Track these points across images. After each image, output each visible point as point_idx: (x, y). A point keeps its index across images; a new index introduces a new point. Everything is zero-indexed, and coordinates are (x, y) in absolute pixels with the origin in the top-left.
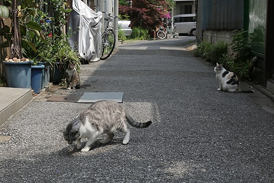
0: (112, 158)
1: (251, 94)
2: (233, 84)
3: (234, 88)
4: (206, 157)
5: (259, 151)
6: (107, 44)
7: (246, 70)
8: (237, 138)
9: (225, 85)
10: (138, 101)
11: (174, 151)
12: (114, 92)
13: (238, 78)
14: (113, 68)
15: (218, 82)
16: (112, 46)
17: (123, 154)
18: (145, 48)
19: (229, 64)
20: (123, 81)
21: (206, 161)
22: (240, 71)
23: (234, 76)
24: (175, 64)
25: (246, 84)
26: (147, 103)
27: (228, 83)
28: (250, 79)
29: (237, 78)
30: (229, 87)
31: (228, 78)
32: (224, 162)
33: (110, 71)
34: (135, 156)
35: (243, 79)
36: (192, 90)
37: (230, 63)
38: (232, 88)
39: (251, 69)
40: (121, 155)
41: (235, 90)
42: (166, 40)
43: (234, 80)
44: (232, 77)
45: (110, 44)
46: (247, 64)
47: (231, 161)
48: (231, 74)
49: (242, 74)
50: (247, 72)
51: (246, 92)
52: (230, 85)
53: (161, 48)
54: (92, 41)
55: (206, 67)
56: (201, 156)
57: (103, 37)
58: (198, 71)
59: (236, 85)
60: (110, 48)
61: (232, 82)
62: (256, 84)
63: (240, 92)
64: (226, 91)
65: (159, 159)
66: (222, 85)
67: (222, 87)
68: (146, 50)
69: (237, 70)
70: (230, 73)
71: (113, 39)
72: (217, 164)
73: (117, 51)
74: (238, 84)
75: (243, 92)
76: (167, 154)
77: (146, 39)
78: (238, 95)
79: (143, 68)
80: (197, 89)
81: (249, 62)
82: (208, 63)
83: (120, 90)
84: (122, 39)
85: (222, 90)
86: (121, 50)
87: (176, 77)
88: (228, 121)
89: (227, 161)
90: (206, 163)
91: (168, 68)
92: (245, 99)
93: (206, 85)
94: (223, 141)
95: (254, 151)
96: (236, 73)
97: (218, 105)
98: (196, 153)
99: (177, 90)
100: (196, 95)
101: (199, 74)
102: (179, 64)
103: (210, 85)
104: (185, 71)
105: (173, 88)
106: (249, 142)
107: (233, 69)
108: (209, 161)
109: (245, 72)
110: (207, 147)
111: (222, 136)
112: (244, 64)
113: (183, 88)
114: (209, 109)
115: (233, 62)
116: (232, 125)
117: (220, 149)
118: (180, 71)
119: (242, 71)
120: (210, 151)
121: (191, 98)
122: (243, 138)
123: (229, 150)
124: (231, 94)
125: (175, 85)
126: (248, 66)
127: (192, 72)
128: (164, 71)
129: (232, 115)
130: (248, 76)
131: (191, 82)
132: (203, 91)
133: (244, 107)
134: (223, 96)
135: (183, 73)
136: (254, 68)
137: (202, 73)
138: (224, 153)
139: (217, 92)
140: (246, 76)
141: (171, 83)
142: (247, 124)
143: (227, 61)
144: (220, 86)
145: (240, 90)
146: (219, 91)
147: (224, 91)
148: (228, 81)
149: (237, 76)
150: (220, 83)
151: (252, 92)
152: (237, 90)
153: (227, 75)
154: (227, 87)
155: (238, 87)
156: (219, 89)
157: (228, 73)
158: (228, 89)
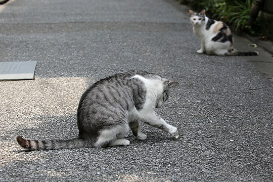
0: (12, 176)
1: (253, 58)
2: (223, 41)
3: (224, 48)
4: (174, 165)
5: (262, 153)
7: (246, 17)
8: (225, 131)
9: (210, 44)
10: (61, 76)
11: (120, 157)
12: (20, 61)
14: (19, 20)
17: (33, 167)
19: (217, 8)
20: (35, 42)
21: (174, 173)
22: (235, 19)
23: (224, 28)
24: (127, 11)
25: (246, 40)
26: (77, 78)
27: (215, 39)
28: (253, 32)
30: (215, 47)
31: (214, 32)
32: (202, 173)
33: (14, 24)
34: (52, 170)
35: (242, 32)
36: (155, 54)
37: (219, 6)
39: (254, 15)
40: (29, 169)
41: (226, 51)
43: (225, 35)
44: (221, 30)
46: (247, 6)
47: (215, 169)
48: (218, 25)
49: (238, 24)
50: (247, 20)
51: (246, 54)
52: (218, 44)
55: (180, 15)
56: (165, 164)
58: (166, 20)
59: (228, 43)
61: (222, 38)
62: (263, 40)
63: (235, 55)
65: (94, 173)
66: (204, 43)
67: (204, 48)
69: (231, 17)
70: (217, 23)
72: (191, 176)
74: (231, 41)
75: (239, 54)
76: (108, 163)
78: (232, 60)
79: (73, 19)
80: (164, 51)
81: (251, 3)
82: (184, 7)
83: (30, 57)
85: (205, 53)
87: (128, 33)
88: (213, 104)
89: (209, 171)
90: (173, 176)
91: (115, 16)
92: (242, 66)
93: (179, 45)
94: (203, 138)
95: (253, 152)
96: (228, 23)
97: (197, 78)
98: (157, 160)
99: (129, 54)
100: (160, 62)
101: (168, 26)
102: (135, 10)
103: (186, 44)
104: (144, 21)
105: (123, 52)
106: (246, 138)
107: (225, 16)
108: (178, 172)
109: (245, 21)
110: (175, 149)
111: (202, 129)
112: (242, 6)
113: (139, 50)
114: (182, 86)
115: (224, 3)
116: (220, 109)
117: (197, 151)
118: (136, 23)
119: (239, 18)
120: (181, 154)
121: (152, 67)
122: (236, 132)
123: (213, 153)
124: (220, 58)
125: (126, 46)
126: (249, 10)
127: (156, 23)
128: (108, 22)
129: (220, 94)
130: (250, 27)
131: (153, 40)
132: (173, 55)
133: (240, 80)
134: (206, 63)
135: (140, 26)
136: (260, 13)
137: (173, 24)
138: (204, 158)
139: (197, 56)
140: (246, 27)
141: (119, 43)
142: (244, 109)
143: (214, 3)
144: (202, 46)
145: (235, 51)
146: (199, 54)
147: (208, 53)
148: (214, 35)
149: (230, 28)
150: (202, 40)
151: (255, 54)
152: (230, 51)
153: (213, 26)
154: (212, 47)
155: (231, 46)
156: (200, 51)
157: (213, 23)
158: (215, 50)
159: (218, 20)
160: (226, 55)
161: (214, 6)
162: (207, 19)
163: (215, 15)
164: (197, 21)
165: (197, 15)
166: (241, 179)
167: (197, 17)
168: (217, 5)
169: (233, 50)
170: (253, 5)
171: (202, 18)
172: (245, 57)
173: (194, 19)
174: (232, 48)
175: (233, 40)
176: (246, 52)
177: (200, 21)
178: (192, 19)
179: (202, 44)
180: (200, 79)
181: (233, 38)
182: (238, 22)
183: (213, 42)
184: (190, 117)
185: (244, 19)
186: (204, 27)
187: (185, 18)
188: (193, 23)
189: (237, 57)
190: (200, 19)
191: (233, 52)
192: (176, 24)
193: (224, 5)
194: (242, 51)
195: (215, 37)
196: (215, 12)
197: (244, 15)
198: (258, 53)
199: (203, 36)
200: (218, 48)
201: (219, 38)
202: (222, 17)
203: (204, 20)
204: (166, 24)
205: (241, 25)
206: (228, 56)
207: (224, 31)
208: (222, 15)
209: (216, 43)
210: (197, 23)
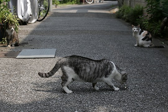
0: (45, 105)
1: (162, 49)
2: (147, 40)
3: (148, 44)
4: (124, 102)
6: (42, 8)
7: (159, 29)
8: (150, 85)
9: (141, 42)
11: (97, 97)
12: (48, 48)
13: (152, 36)
14: (48, 29)
15: (136, 39)
16: (47, 9)
17: (54, 101)
18: (75, 11)
19: (144, 24)
20: (56, 39)
22: (153, 30)
23: (148, 34)
24: (100, 25)
25: (158, 40)
27: (143, 39)
28: (162, 36)
29: (150, 36)
30: (144, 43)
31: (143, 36)
32: (138, 106)
33: (45, 31)
34: (64, 103)
35: (156, 36)
36: (113, 46)
37: (145, 23)
38: (147, 44)
39: (162, 28)
40: (53, 102)
41: (149, 45)
42: (93, 4)
43: (148, 37)
44: (146, 35)
45: (46, 7)
46: (159, 24)
47: (145, 105)
48: (145, 32)
49: (155, 32)
50: (159, 30)
51: (159, 47)
52: (145, 42)
53: (89, 11)
54: (29, 5)
55: (126, 27)
56: (120, 101)
57: (39, 2)
59: (150, 41)
60: (45, 12)
61: (147, 39)
62: (167, 40)
63: (153, 47)
64: (142, 46)
65: (84, 105)
66: (138, 41)
67: (138, 44)
68: (77, 13)
69: (151, 29)
71: (48, 4)
72: (133, 108)
73: (52, 13)
74: (151, 40)
75: (155, 47)
76: (91, 100)
77: (77, 4)
78: (152, 50)
79: (73, 28)
80: (118, 45)
81: (161, 22)
82: (128, 23)
83: (53, 47)
84: (56, 4)
85: (138, 46)
86: (55, 13)
87: (101, 36)
88: (143, 72)
89: (142, 105)
90: (124, 107)
91: (94, 27)
92: (157, 53)
93: (125, 42)
94: (138, 88)
95: (164, 96)
96: (150, 32)
97: (135, 58)
98: (116, 99)
99: (101, 46)
100: (116, 50)
101: (120, 33)
102: (104, 24)
103: (129, 42)
104: (108, 30)
105: (98, 45)
106: (160, 89)
107: (148, 28)
108: (127, 105)
109: (158, 31)
110: (125, 94)
111: (138, 84)
112: (156, 24)
113: (106, 44)
114: (127, 62)
115: (148, 22)
116: (146, 74)
117: (136, 95)
118: (104, 31)
119: (155, 29)
120: (127, 97)
121: (113, 53)
122: (155, 86)
123: (143, 96)
124: (146, 49)
125: (99, 42)
126: (160, 26)
127: (114, 31)
128: (91, 30)
129: (146, 67)
130: (160, 34)
131: (113, 39)
132: (123, 47)
133: (156, 60)
134: (139, 51)
135: (106, 32)
136: (165, 27)
137: (123, 32)
138: (139, 99)
139: (134, 48)
140: (159, 34)
141: (96, 40)
142: (158, 74)
143: (143, 22)
144: (137, 42)
145: (153, 45)
146: (136, 46)
147: (140, 46)
148: (143, 37)
149: (151, 34)
150: (137, 40)
151: (163, 47)
152: (150, 45)
153: (142, 33)
154: (142, 43)
155: (151, 43)
156: (136, 45)
157: (143, 31)
158: (143, 45)
159: (145, 30)
160: (149, 47)
161: (142, 23)
162: (140, 29)
163: (143, 28)
164: (136, 30)
165: (136, 27)
166: (158, 110)
167: (136, 28)
168: (144, 23)
169: (152, 45)
170: (162, 23)
171: (138, 29)
172: (158, 49)
173: (134, 29)
174: (152, 44)
175: (152, 40)
176: (159, 46)
177: (137, 30)
178: (133, 29)
179: (137, 41)
180: (136, 59)
181: (152, 39)
182: (155, 31)
183: (142, 41)
184: (132, 78)
185: (158, 30)
186: (139, 33)
187: (128, 29)
188: (134, 31)
189: (154, 48)
190: (137, 29)
191: (152, 46)
192: (124, 31)
193: (147, 23)
194: (156, 45)
195: (143, 38)
196: (143, 26)
197: (158, 28)
198: (164, 46)
199: (138, 38)
200: (144, 44)
201: (145, 39)
202: (147, 29)
203: (139, 30)
204: (118, 31)
205: (156, 33)
206: (150, 48)
207: (148, 36)
208: (146, 28)
209: (144, 41)
210: (136, 31)
